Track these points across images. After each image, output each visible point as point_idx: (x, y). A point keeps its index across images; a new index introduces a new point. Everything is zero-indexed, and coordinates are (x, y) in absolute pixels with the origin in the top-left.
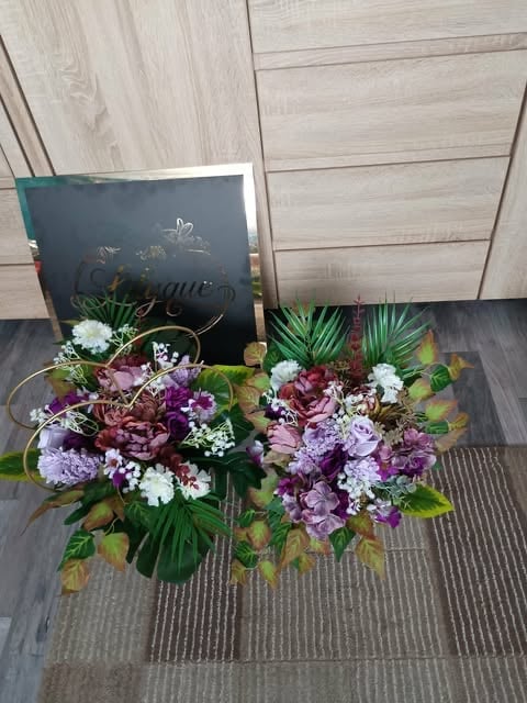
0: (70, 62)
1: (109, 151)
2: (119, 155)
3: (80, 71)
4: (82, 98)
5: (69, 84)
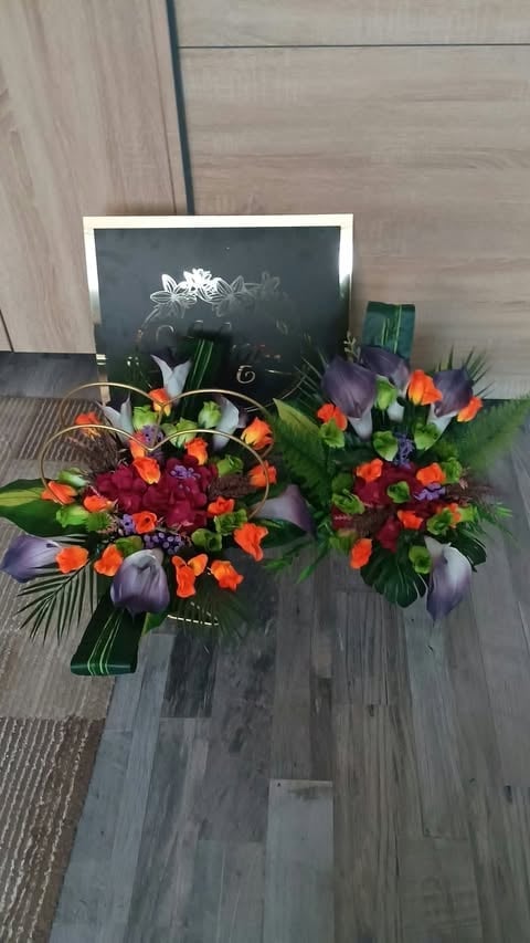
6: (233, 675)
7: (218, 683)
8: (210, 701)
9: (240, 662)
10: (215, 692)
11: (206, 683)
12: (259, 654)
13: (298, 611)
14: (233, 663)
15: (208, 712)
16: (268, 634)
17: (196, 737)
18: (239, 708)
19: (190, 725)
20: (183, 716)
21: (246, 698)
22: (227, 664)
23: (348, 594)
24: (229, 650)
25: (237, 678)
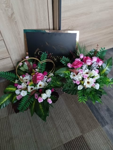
6: (105, 114)
7: (104, 117)
8: (106, 121)
9: (104, 111)
10: (106, 119)
11: (102, 118)
12: (106, 108)
13: (105, 98)
14: (104, 112)
15: (108, 123)
16: (104, 104)
17: (110, 129)
18: (112, 120)
19: (107, 127)
20: (105, 126)
21: (111, 117)
22: (102, 113)
23: (110, 91)
24: (101, 110)
25: (106, 114)
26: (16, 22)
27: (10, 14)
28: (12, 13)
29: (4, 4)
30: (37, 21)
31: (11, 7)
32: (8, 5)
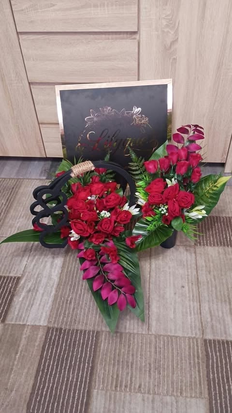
0: (168, 13)
1: (171, 60)
2: (176, 63)
3: (172, 18)
4: (168, 32)
5: (165, 24)
26: (174, 59)
27: (168, 42)
28: (175, 39)
29: (165, 19)
30: (219, 67)
31: (176, 29)
32: (171, 22)
